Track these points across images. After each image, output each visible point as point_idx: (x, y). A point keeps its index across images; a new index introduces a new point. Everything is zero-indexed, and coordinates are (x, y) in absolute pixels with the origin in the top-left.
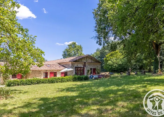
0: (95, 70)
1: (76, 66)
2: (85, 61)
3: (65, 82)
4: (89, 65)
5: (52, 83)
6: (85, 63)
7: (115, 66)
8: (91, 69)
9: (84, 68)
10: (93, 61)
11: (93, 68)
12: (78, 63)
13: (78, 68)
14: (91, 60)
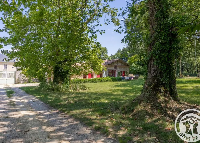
0: (124, 72)
1: (109, 68)
2: (116, 65)
3: (105, 82)
4: (120, 68)
5: (95, 82)
6: (116, 66)
7: (140, 69)
8: (121, 71)
9: (115, 70)
10: (123, 65)
11: (123, 70)
12: (111, 66)
13: (110, 70)
14: (121, 63)
